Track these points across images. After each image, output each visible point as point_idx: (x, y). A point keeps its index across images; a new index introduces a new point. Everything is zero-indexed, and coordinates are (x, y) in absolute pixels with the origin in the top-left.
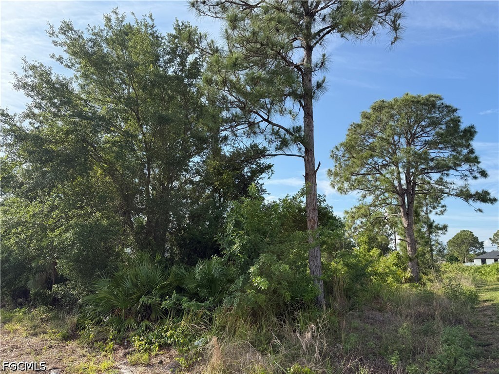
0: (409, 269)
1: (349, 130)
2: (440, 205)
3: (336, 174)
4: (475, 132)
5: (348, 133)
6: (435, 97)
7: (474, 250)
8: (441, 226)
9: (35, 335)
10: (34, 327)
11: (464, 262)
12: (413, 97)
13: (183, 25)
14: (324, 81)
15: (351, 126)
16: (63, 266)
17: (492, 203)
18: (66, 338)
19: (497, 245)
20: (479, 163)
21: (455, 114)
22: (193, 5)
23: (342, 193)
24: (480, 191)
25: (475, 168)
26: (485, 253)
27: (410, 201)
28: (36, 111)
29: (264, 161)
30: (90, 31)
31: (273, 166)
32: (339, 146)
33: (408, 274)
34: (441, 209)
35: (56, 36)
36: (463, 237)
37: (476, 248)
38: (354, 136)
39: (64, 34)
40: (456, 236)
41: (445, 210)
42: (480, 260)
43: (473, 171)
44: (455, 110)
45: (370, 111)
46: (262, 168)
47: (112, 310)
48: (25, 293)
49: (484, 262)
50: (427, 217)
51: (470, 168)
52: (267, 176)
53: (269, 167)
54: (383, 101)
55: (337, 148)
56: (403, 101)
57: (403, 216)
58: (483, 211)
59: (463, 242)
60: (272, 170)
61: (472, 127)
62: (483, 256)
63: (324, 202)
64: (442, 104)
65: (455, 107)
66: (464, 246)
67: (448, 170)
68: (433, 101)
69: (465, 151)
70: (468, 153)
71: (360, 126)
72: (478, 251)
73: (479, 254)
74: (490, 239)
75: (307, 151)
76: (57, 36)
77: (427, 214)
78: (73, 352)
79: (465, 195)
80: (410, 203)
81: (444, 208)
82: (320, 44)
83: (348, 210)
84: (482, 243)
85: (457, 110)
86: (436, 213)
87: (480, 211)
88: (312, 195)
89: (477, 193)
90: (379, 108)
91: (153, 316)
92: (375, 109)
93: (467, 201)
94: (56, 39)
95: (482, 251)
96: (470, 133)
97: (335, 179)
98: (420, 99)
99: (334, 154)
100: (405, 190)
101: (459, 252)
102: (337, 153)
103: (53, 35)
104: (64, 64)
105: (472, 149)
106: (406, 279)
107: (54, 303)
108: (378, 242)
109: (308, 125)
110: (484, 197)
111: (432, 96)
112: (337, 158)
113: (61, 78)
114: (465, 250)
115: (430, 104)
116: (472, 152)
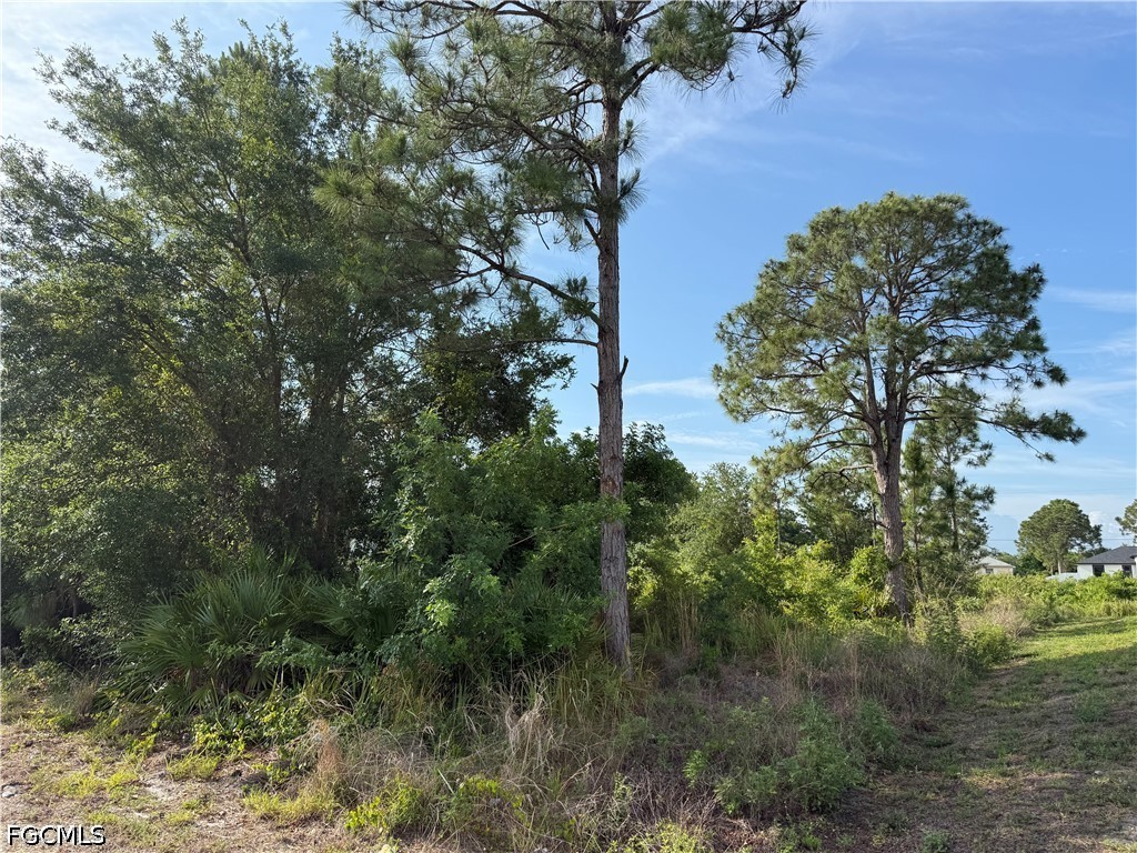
0: (887, 587)
1: (761, 276)
2: (979, 444)
3: (731, 377)
4: (1041, 280)
5: (759, 283)
6: (950, 201)
7: (1079, 545)
8: (980, 492)
9: (8, 720)
11: (1056, 571)
12: (902, 201)
13: (351, 48)
14: (636, 179)
15: (767, 267)
17: (1073, 440)
19: (1133, 535)
20: (1045, 350)
21: (996, 238)
22: (356, 9)
24: (1050, 414)
25: (1037, 362)
26: (1103, 550)
27: (893, 436)
29: (551, 350)
30: (130, 70)
31: (571, 359)
32: (734, 313)
34: (979, 453)
35: (57, 80)
36: (1054, 515)
37: (1084, 540)
38: (769, 290)
39: (75, 74)
40: (1038, 513)
41: (990, 455)
42: (1091, 567)
43: (1034, 368)
44: (997, 232)
45: (806, 233)
46: (548, 364)
49: (1098, 571)
50: (949, 470)
51: (1028, 363)
52: (560, 383)
53: (565, 361)
54: (838, 211)
55: (730, 319)
56: (879, 211)
57: (876, 469)
58: (1055, 458)
59: (1054, 528)
60: (570, 370)
61: (1036, 269)
62: (1096, 559)
63: (662, 441)
64: (969, 217)
65: (998, 223)
66: (1057, 535)
67: (985, 367)
68: (946, 210)
69: (1019, 325)
70: (1026, 328)
71: (784, 267)
72: (1088, 547)
73: (1089, 555)
74: (1118, 519)
76: (61, 82)
77: (949, 464)
78: (71, 754)
80: (894, 440)
81: (987, 452)
82: (636, 96)
83: (760, 455)
84: (1098, 528)
85: (1001, 230)
86: (969, 463)
87: (1049, 457)
88: (610, 429)
89: (1044, 419)
90: (826, 226)
92: (817, 230)
93: (1020, 436)
94: (60, 87)
95: (1097, 546)
96: (1030, 283)
97: (729, 386)
98: (917, 206)
99: (724, 332)
100: (882, 410)
101: (1044, 550)
102: (731, 329)
103: (52, 78)
104: (81, 140)
105: (1035, 319)
106: (878, 609)
109: (606, 276)
110: (1059, 428)
111: (944, 200)
112: (730, 339)
113: (66, 175)
114: (1057, 546)
115: (941, 217)
116: (1034, 325)
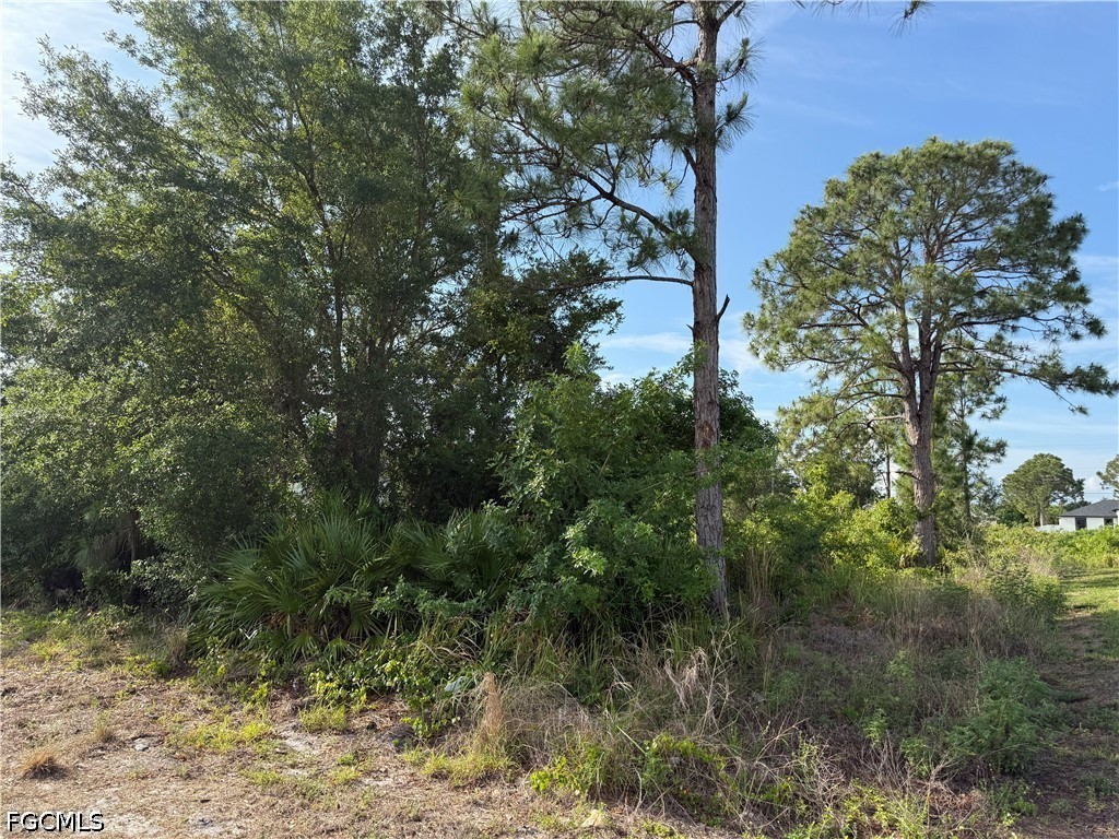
0: (915, 538)
1: (796, 222)
2: (993, 397)
3: (763, 326)
4: (1084, 230)
5: (794, 229)
6: (998, 147)
7: (1061, 498)
8: (991, 445)
9: (99, 666)
10: (96, 650)
11: (1038, 524)
12: (947, 146)
14: (744, 103)
15: (803, 212)
16: (154, 521)
17: (1109, 393)
18: (165, 673)
19: (1113, 488)
20: (1086, 301)
21: (1041, 187)
23: (774, 368)
24: (1085, 367)
25: (1077, 314)
26: (1085, 504)
27: (927, 387)
28: (79, 167)
29: (600, 293)
31: (620, 304)
32: (771, 260)
33: (914, 547)
34: (993, 406)
36: (1039, 469)
37: (1067, 494)
38: (807, 237)
40: (1023, 466)
41: (1004, 408)
42: (1074, 519)
43: (1073, 320)
44: (1042, 179)
45: (846, 178)
46: (596, 308)
47: (264, 614)
48: (72, 578)
49: (1081, 523)
50: (963, 423)
51: (1068, 314)
52: (607, 328)
53: (612, 306)
54: (877, 156)
55: (767, 266)
56: (923, 156)
57: (908, 420)
58: (1088, 411)
59: (1038, 481)
60: (617, 315)
61: (1079, 219)
62: (1079, 512)
63: (735, 388)
64: (1014, 164)
65: (1042, 171)
66: (1041, 488)
67: (1016, 318)
68: (993, 156)
69: (1057, 277)
70: (1065, 279)
71: (821, 213)
72: (1070, 500)
73: (1071, 508)
74: (1099, 474)
75: (699, 270)
77: (962, 416)
78: (182, 703)
79: (1052, 375)
80: (927, 392)
81: (1001, 405)
82: (738, 15)
83: (787, 405)
84: (1081, 482)
85: (1045, 178)
86: (983, 416)
87: (1082, 410)
88: (707, 372)
89: (1078, 371)
90: (868, 172)
91: (355, 629)
92: (858, 175)
93: (1054, 389)
95: (1078, 500)
96: (1072, 233)
97: (761, 335)
98: (963, 152)
99: (760, 279)
100: (915, 362)
101: (1027, 503)
102: (767, 276)
104: (139, 55)
105: (1075, 271)
106: (908, 559)
107: (137, 599)
108: (850, 477)
109: (704, 209)
110: (1092, 380)
111: (991, 146)
112: (766, 287)
113: (132, 90)
114: (1040, 498)
115: (987, 163)
116: (1073, 276)
